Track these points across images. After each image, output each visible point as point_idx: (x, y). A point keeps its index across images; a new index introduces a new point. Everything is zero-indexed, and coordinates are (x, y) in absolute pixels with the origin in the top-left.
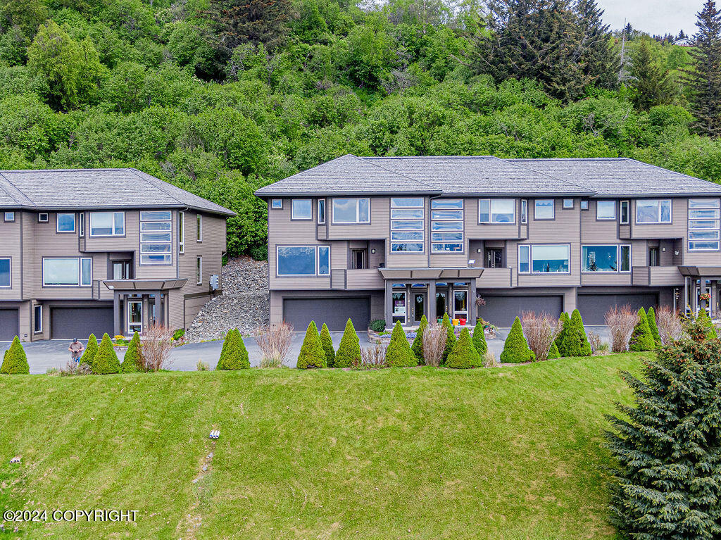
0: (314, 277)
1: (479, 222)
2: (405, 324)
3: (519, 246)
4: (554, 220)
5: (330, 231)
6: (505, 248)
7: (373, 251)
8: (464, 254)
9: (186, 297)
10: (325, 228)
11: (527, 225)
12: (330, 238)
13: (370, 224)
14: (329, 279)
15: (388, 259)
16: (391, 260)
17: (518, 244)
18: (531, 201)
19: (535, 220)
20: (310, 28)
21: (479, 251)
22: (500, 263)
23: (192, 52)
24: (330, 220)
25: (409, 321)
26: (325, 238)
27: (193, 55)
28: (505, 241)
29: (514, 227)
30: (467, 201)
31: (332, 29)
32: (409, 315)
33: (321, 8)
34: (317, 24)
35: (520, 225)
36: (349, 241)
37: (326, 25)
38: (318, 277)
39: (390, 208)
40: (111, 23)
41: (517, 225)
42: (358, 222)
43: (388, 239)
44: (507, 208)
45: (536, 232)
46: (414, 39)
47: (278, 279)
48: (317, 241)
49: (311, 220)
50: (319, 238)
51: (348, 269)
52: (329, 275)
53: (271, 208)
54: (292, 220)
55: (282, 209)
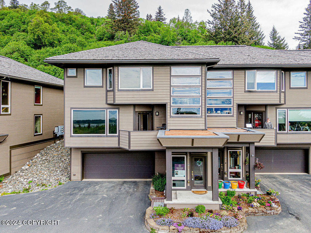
0: (104, 136)
1: (246, 90)
2: (185, 188)
3: (278, 110)
4: (307, 88)
5: (116, 96)
6: (265, 111)
7: (157, 114)
8: (233, 116)
9: (12, 148)
10: (112, 93)
11: (285, 92)
12: (117, 102)
13: (153, 90)
14: (117, 138)
15: (168, 122)
16: (171, 122)
17: (276, 108)
18: (287, 73)
19: (290, 88)
20: (147, 32)
21: (242, 113)
22: (261, 124)
23: (103, 36)
24: (116, 86)
25: (189, 185)
26: (112, 102)
27: (103, 37)
28: (266, 106)
29: (275, 94)
30: (236, 72)
31: (155, 32)
32: (189, 179)
33: (151, 26)
34: (150, 30)
35: (280, 92)
36: (135, 105)
37: (153, 31)
38: (107, 136)
39: (171, 76)
40: (76, 27)
41: (278, 92)
42: (141, 88)
43: (169, 104)
44: (270, 77)
45: (292, 98)
46: (183, 34)
47: (72, 138)
48: (107, 105)
49: (102, 87)
50: (108, 102)
51: (133, 131)
52: (117, 134)
53: (67, 76)
54: (85, 87)
55: (76, 77)
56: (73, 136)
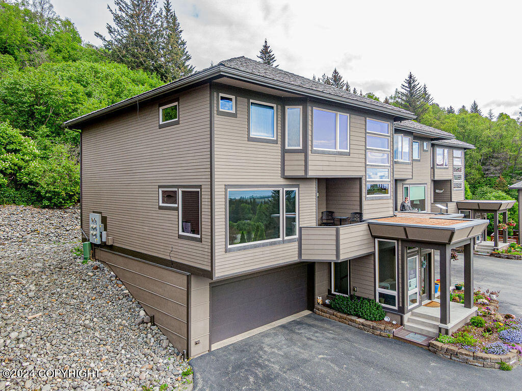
0: (279, 243)
3: (404, 186)
4: (419, 161)
5: (309, 163)
10: (302, 156)
12: (310, 174)
13: (349, 154)
14: (297, 243)
16: (367, 207)
24: (309, 143)
26: (302, 174)
36: (316, 180)
38: (283, 242)
39: (366, 133)
42: (338, 149)
43: (364, 178)
47: (228, 255)
48: (282, 180)
49: (275, 142)
50: (287, 174)
51: (315, 226)
52: (297, 236)
53: (218, 111)
54: (250, 139)
55: (234, 115)
56: (231, 250)
